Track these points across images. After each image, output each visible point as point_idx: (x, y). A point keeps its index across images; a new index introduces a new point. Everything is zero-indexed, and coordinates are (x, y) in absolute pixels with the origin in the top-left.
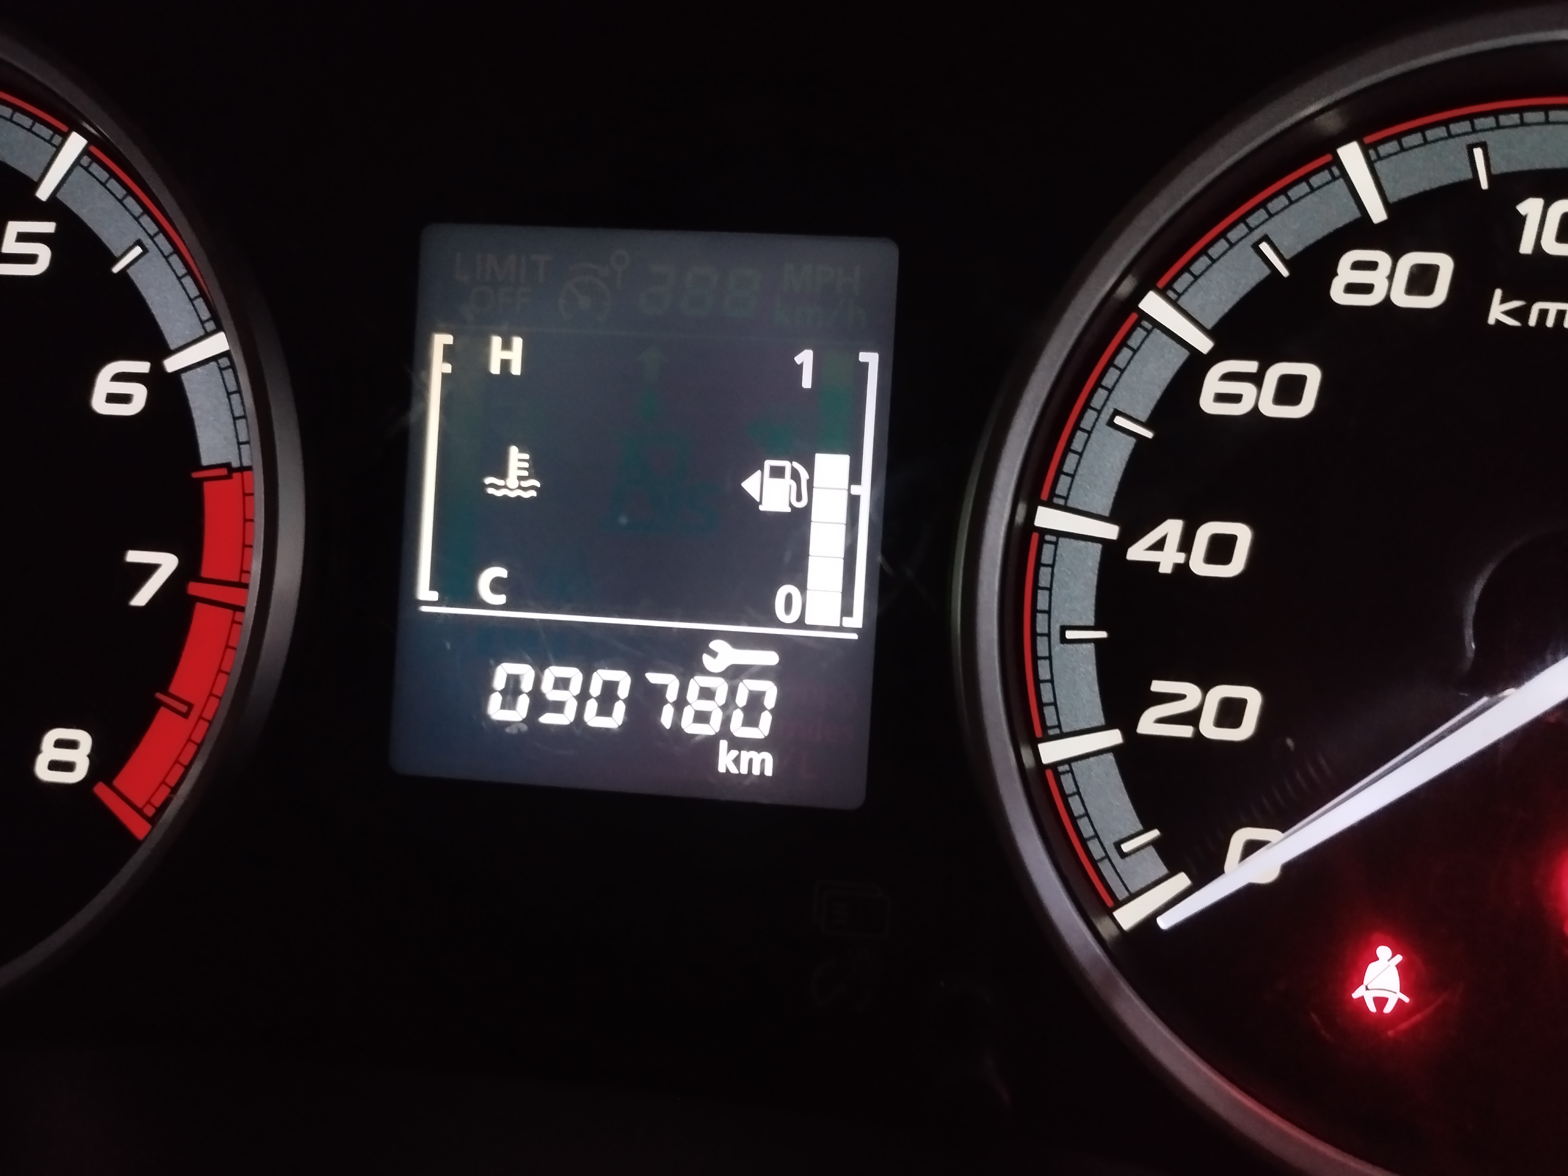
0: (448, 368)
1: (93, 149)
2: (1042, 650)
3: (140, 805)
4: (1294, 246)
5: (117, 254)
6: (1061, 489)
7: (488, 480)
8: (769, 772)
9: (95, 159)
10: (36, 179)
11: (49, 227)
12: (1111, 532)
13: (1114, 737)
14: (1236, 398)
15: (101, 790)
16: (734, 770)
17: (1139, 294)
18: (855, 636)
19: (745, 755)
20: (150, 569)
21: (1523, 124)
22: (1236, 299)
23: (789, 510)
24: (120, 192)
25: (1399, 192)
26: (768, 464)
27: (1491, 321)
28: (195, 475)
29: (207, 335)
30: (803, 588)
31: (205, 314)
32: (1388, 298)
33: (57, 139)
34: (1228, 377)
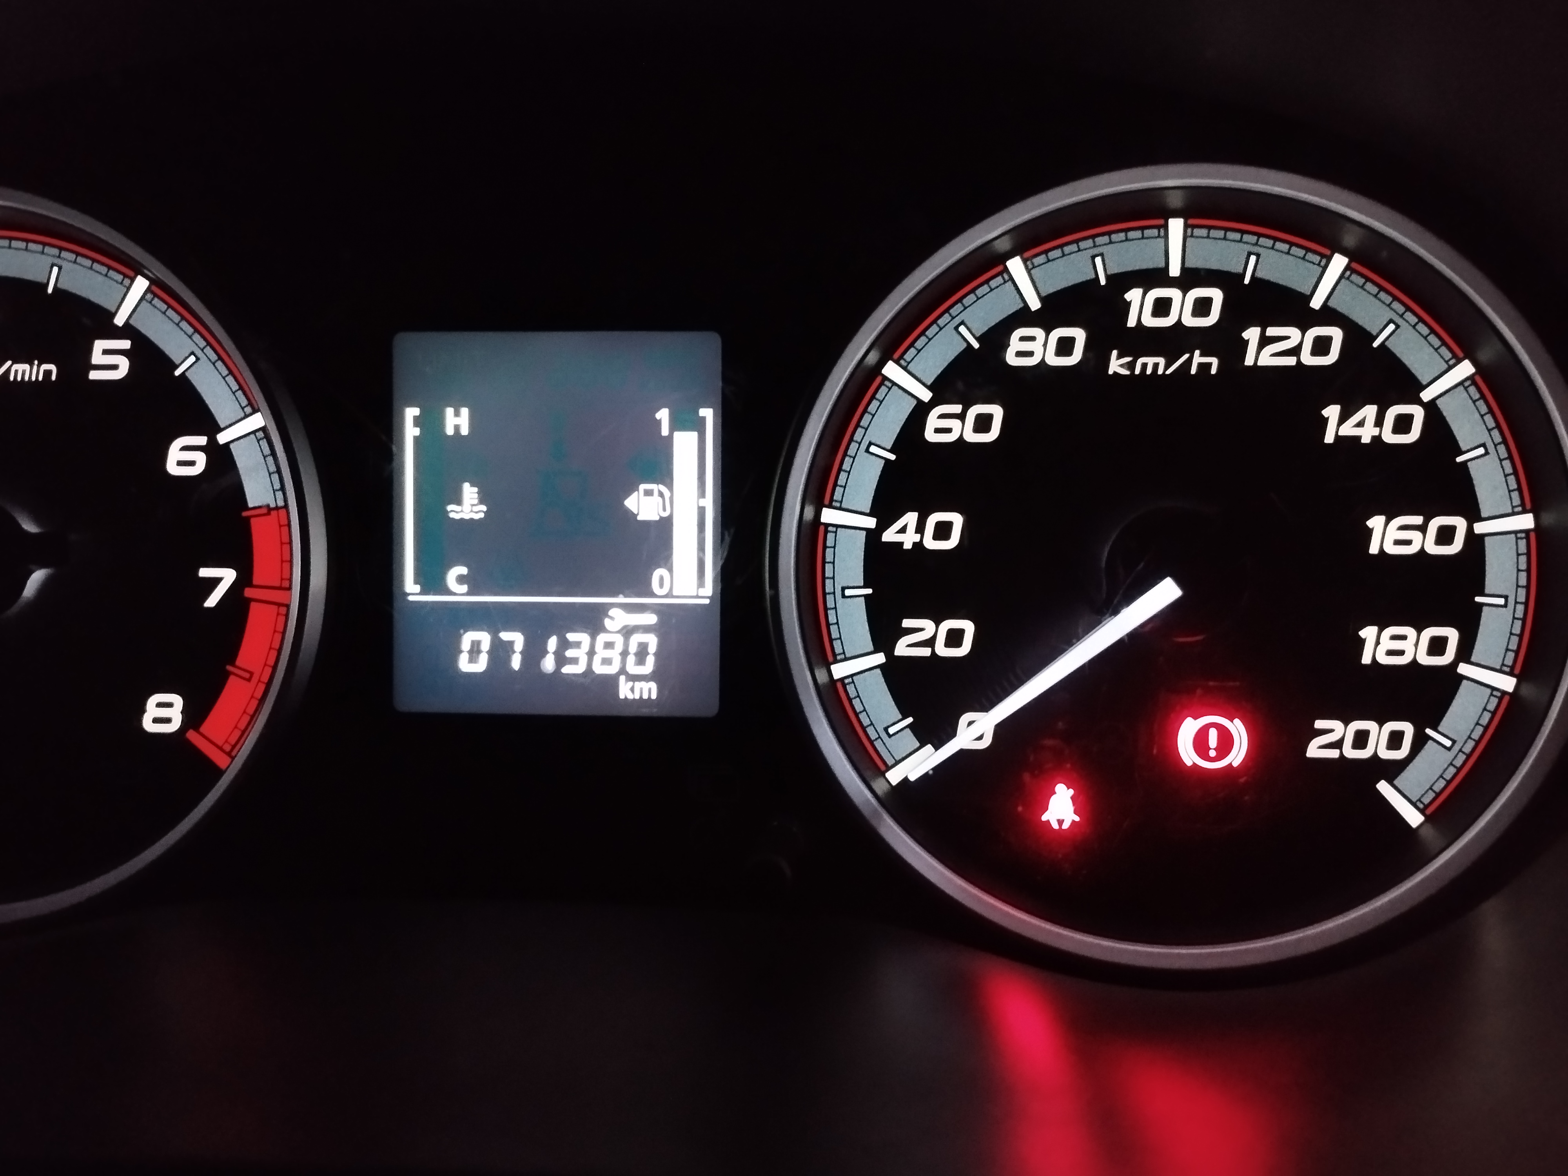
0: (417, 431)
1: (154, 288)
2: (830, 603)
3: (220, 743)
4: (981, 328)
5: (177, 362)
7: (450, 508)
8: (654, 696)
9: (155, 295)
10: (113, 310)
11: (126, 344)
12: (871, 523)
13: (880, 658)
14: (948, 431)
15: (191, 735)
16: (630, 696)
17: (882, 363)
18: (707, 601)
19: (638, 685)
20: (217, 581)
21: (1127, 240)
22: (946, 364)
23: (657, 518)
24: (177, 318)
25: (1049, 289)
26: (643, 487)
27: (1111, 372)
28: (245, 514)
29: (246, 416)
30: (670, 570)
31: (244, 402)
32: (1043, 360)
33: (127, 282)
34: (942, 416)
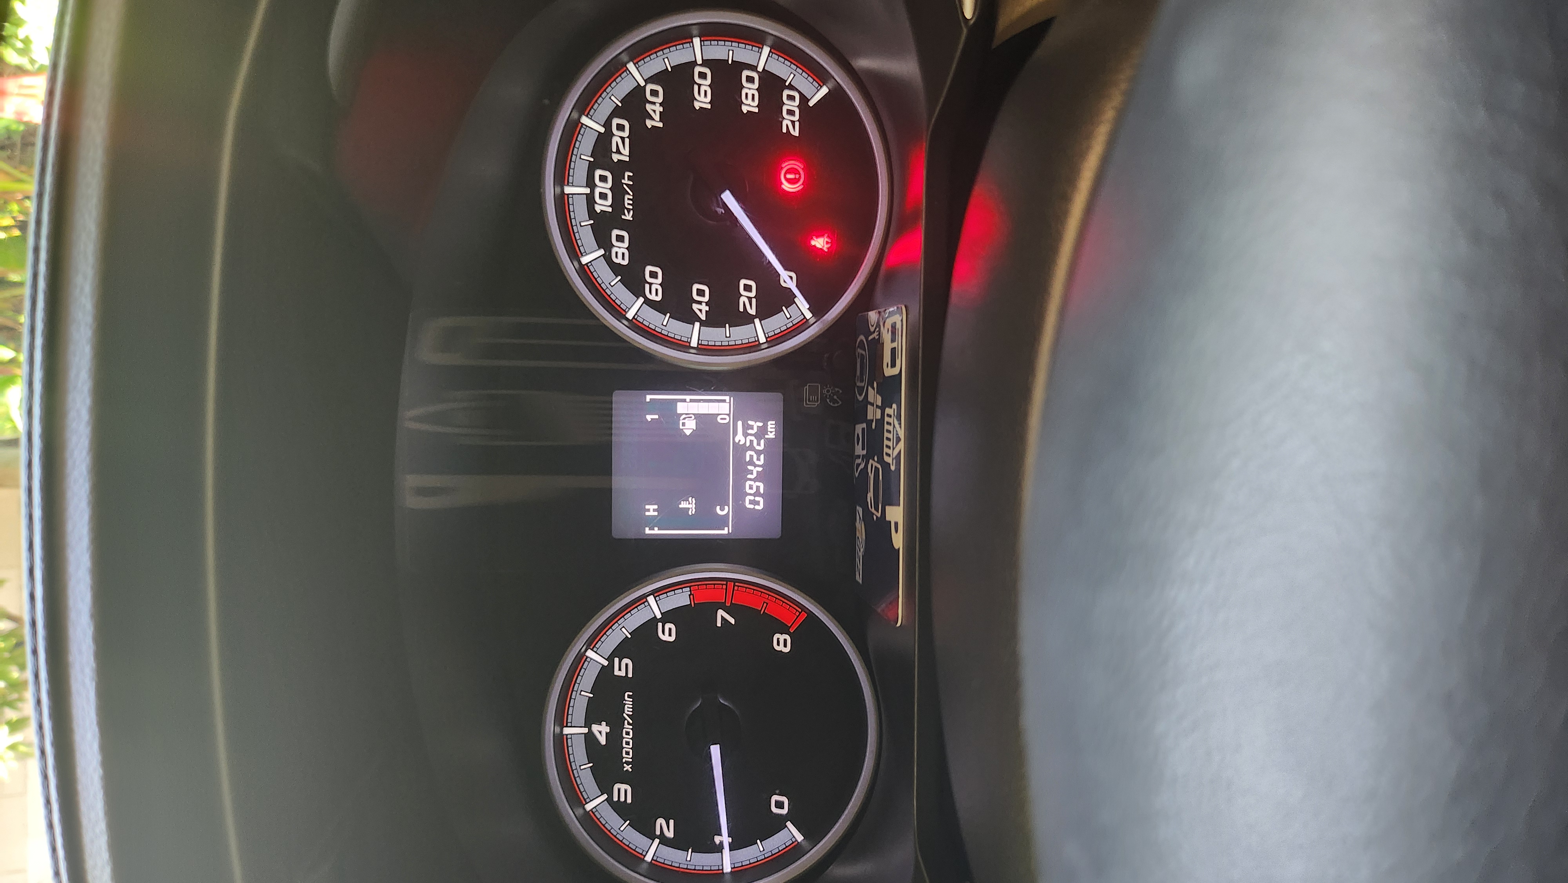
6: (686, 340)
